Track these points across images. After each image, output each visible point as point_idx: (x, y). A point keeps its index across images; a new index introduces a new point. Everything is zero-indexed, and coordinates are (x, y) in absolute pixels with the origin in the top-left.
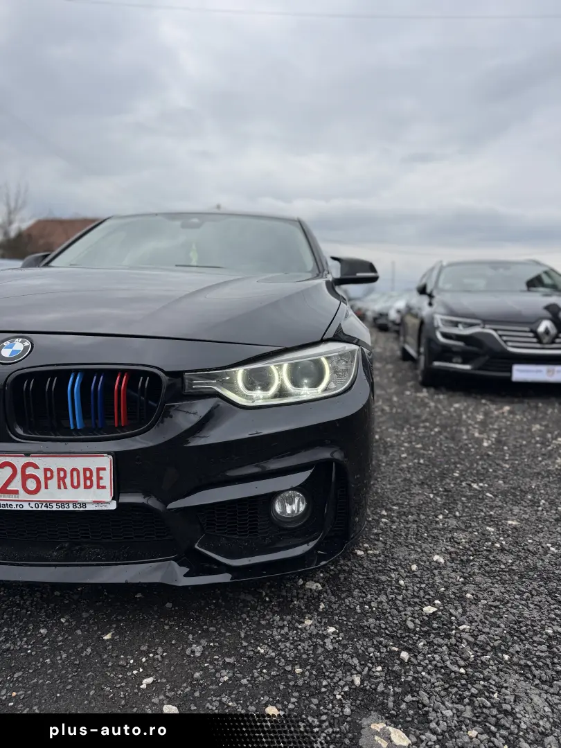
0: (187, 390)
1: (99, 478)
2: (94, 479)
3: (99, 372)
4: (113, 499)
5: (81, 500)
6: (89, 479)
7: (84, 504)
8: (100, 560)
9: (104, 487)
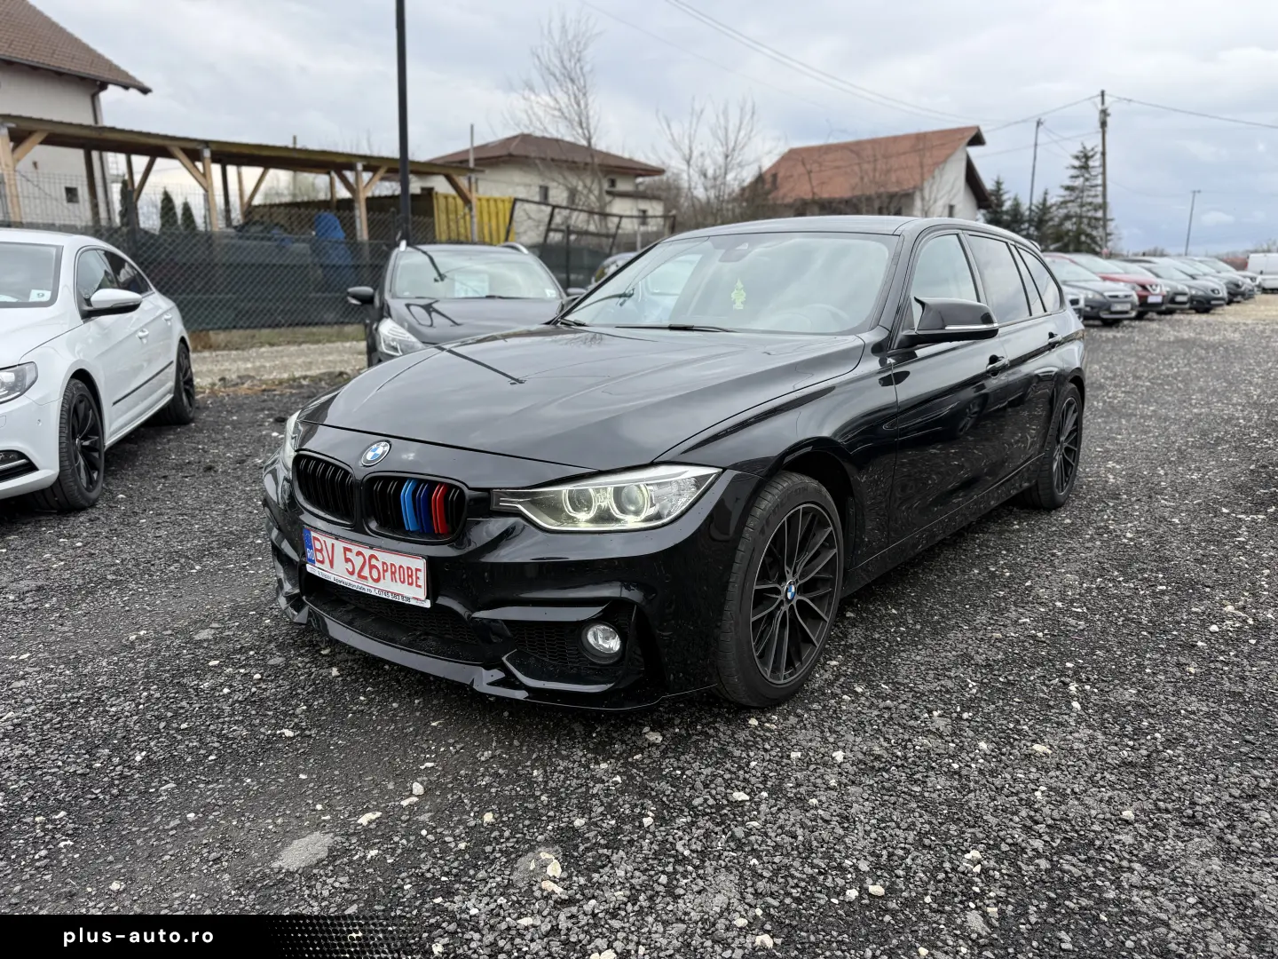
0: (494, 507)
1: (417, 578)
2: (414, 577)
3: (426, 481)
4: (427, 598)
5: (406, 594)
6: (409, 577)
7: (408, 599)
8: (430, 652)
9: (420, 586)
